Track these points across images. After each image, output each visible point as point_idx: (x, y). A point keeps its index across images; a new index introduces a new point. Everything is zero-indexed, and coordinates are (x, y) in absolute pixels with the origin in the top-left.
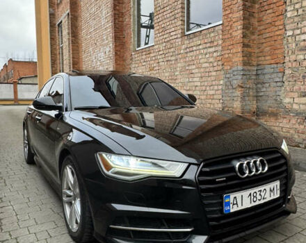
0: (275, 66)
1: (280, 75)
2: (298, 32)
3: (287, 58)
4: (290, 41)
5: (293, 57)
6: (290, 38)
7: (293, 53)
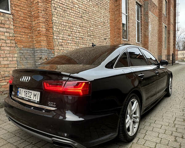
0: (50, 50)
1: (53, 54)
2: (58, 38)
3: (55, 47)
4: (56, 40)
5: (57, 48)
6: (55, 39)
7: (57, 46)
